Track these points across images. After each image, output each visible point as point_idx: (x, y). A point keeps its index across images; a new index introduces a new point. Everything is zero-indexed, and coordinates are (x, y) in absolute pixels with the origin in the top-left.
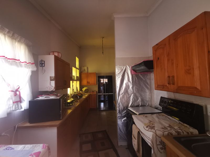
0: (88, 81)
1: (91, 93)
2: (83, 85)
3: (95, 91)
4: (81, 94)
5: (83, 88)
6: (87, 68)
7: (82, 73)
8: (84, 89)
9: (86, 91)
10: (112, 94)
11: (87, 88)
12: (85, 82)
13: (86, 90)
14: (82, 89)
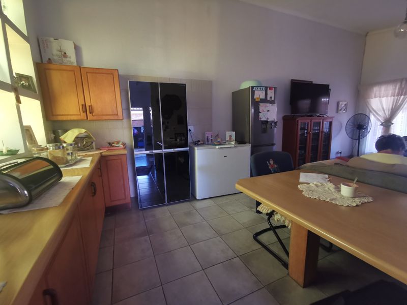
0: (88, 104)
1: (104, 152)
2: (60, 118)
3: (118, 142)
4: (47, 163)
5: (66, 131)
6: (77, 49)
7: (51, 66)
8: (69, 137)
9: (82, 144)
10: (187, 152)
11: (84, 131)
12: (69, 107)
13: (78, 140)
14: (62, 138)
